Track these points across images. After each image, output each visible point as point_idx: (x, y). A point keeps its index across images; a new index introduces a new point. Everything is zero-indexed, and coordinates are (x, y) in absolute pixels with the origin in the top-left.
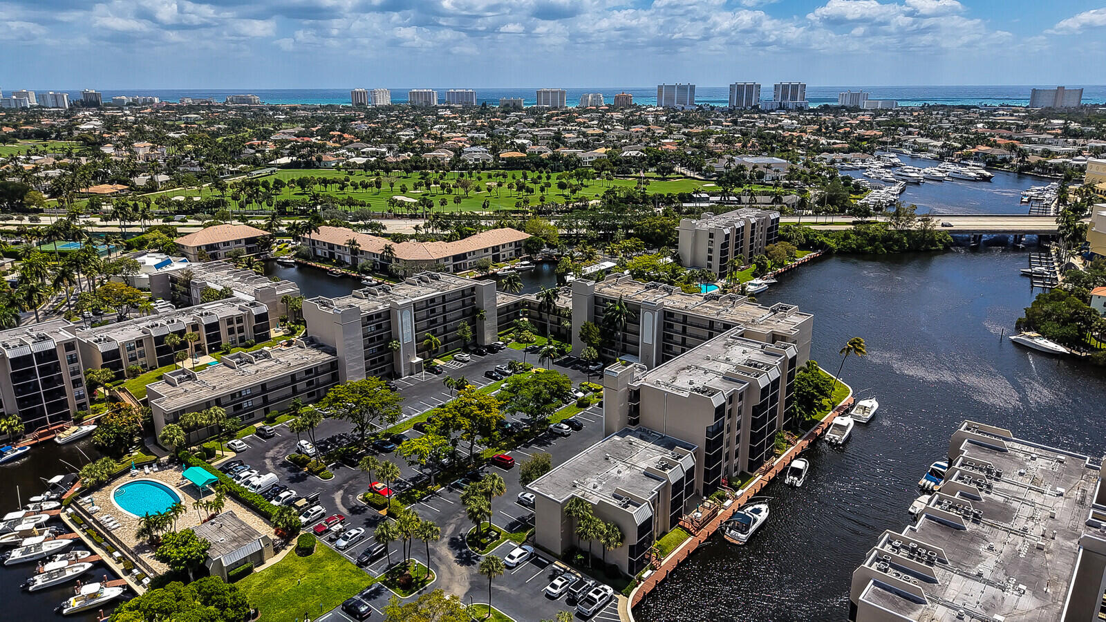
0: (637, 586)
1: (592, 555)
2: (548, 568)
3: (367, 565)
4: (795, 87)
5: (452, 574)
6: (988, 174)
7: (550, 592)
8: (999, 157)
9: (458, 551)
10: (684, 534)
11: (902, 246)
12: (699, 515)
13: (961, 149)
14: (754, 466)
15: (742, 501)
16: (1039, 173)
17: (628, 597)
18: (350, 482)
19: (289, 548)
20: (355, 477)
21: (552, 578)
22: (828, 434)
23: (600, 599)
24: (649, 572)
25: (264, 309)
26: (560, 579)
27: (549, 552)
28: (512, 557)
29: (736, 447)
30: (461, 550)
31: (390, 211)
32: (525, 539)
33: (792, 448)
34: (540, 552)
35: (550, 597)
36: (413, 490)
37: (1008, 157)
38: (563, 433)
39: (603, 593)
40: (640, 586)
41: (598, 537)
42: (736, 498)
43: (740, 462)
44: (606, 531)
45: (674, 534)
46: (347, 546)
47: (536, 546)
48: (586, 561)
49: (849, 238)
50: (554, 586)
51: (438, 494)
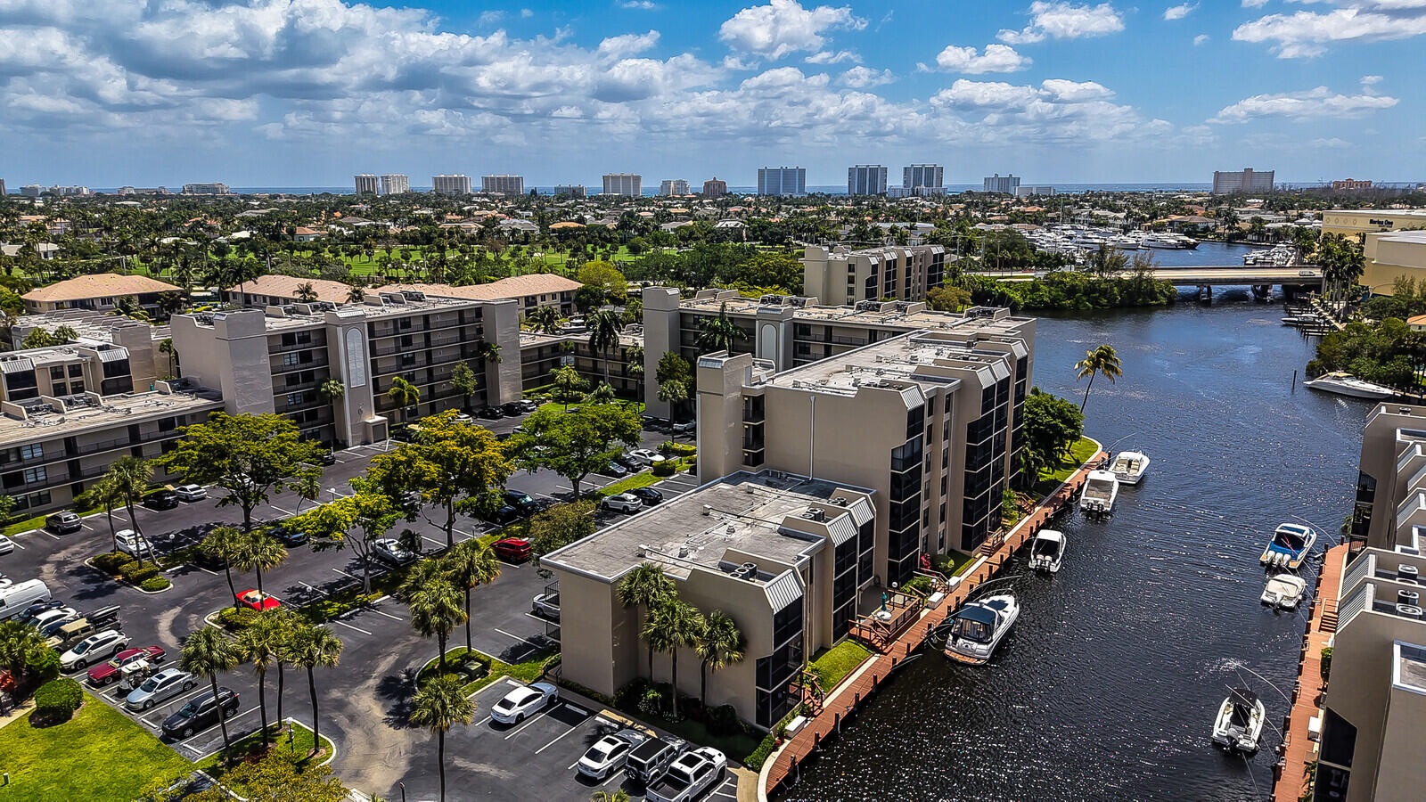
0: (775, 749)
1: (680, 694)
2: (587, 724)
3: (182, 738)
4: (930, 171)
5: (372, 745)
6: (1192, 241)
7: (587, 768)
8: (1201, 226)
9: (395, 702)
10: (861, 650)
11: (1111, 299)
12: (887, 615)
13: (1151, 218)
14: (972, 539)
15: (963, 593)
16: (1254, 241)
17: (758, 772)
18: (202, 594)
19: (18, 714)
20: (215, 586)
21: (594, 740)
22: (1083, 497)
23: (697, 775)
24: (800, 719)
25: (122, 354)
26: (606, 741)
27: (588, 694)
28: (507, 704)
29: (942, 500)
30: (401, 699)
31: (379, 274)
32: (541, 672)
33: (1028, 518)
34: (569, 695)
35: (587, 779)
36: (326, 603)
37: (1211, 225)
38: (626, 507)
39: (704, 761)
40: (782, 748)
41: (691, 643)
42: (948, 590)
43: (947, 530)
44: (706, 629)
45: (842, 651)
46: (152, 703)
47: (562, 684)
48: (665, 703)
49: (1039, 290)
50: (596, 755)
51: (374, 607)
